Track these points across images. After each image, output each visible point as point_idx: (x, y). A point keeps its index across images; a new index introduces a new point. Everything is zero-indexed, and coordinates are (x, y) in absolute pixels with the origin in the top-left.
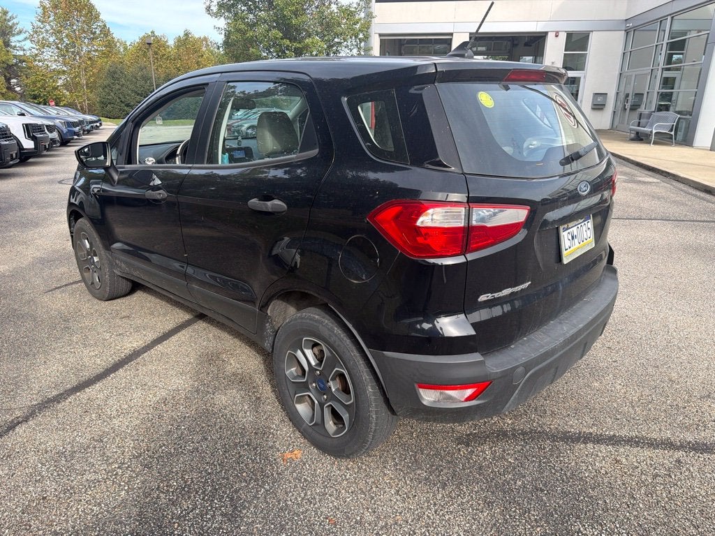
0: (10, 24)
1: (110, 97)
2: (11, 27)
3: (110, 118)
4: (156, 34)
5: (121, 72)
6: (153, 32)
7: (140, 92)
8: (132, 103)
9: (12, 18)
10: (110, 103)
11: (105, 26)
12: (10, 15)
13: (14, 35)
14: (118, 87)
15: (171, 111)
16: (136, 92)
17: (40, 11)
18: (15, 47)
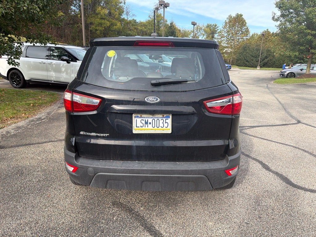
0: (216, 30)
1: (241, 58)
2: (216, 31)
3: (238, 66)
4: (269, 30)
5: (248, 47)
6: (267, 30)
7: (253, 56)
8: (249, 60)
9: (218, 27)
10: (240, 60)
11: (247, 28)
12: (217, 26)
13: (216, 34)
14: (245, 53)
15: (266, 64)
16: (252, 56)
17: (224, 24)
18: (216, 38)
